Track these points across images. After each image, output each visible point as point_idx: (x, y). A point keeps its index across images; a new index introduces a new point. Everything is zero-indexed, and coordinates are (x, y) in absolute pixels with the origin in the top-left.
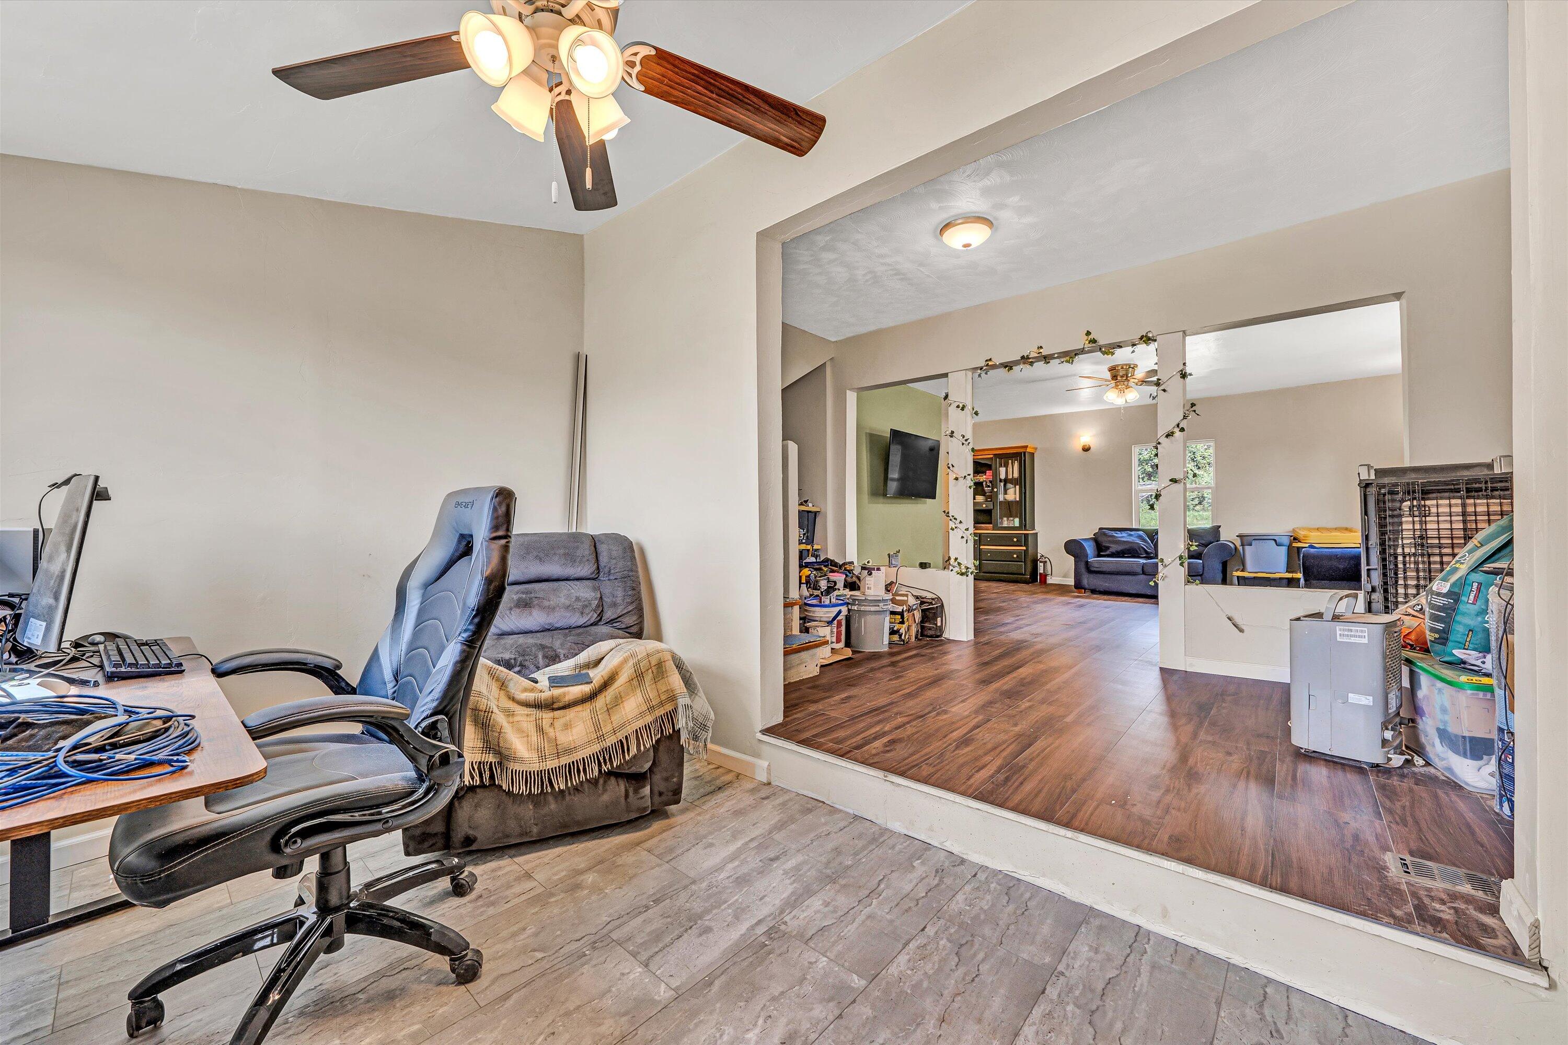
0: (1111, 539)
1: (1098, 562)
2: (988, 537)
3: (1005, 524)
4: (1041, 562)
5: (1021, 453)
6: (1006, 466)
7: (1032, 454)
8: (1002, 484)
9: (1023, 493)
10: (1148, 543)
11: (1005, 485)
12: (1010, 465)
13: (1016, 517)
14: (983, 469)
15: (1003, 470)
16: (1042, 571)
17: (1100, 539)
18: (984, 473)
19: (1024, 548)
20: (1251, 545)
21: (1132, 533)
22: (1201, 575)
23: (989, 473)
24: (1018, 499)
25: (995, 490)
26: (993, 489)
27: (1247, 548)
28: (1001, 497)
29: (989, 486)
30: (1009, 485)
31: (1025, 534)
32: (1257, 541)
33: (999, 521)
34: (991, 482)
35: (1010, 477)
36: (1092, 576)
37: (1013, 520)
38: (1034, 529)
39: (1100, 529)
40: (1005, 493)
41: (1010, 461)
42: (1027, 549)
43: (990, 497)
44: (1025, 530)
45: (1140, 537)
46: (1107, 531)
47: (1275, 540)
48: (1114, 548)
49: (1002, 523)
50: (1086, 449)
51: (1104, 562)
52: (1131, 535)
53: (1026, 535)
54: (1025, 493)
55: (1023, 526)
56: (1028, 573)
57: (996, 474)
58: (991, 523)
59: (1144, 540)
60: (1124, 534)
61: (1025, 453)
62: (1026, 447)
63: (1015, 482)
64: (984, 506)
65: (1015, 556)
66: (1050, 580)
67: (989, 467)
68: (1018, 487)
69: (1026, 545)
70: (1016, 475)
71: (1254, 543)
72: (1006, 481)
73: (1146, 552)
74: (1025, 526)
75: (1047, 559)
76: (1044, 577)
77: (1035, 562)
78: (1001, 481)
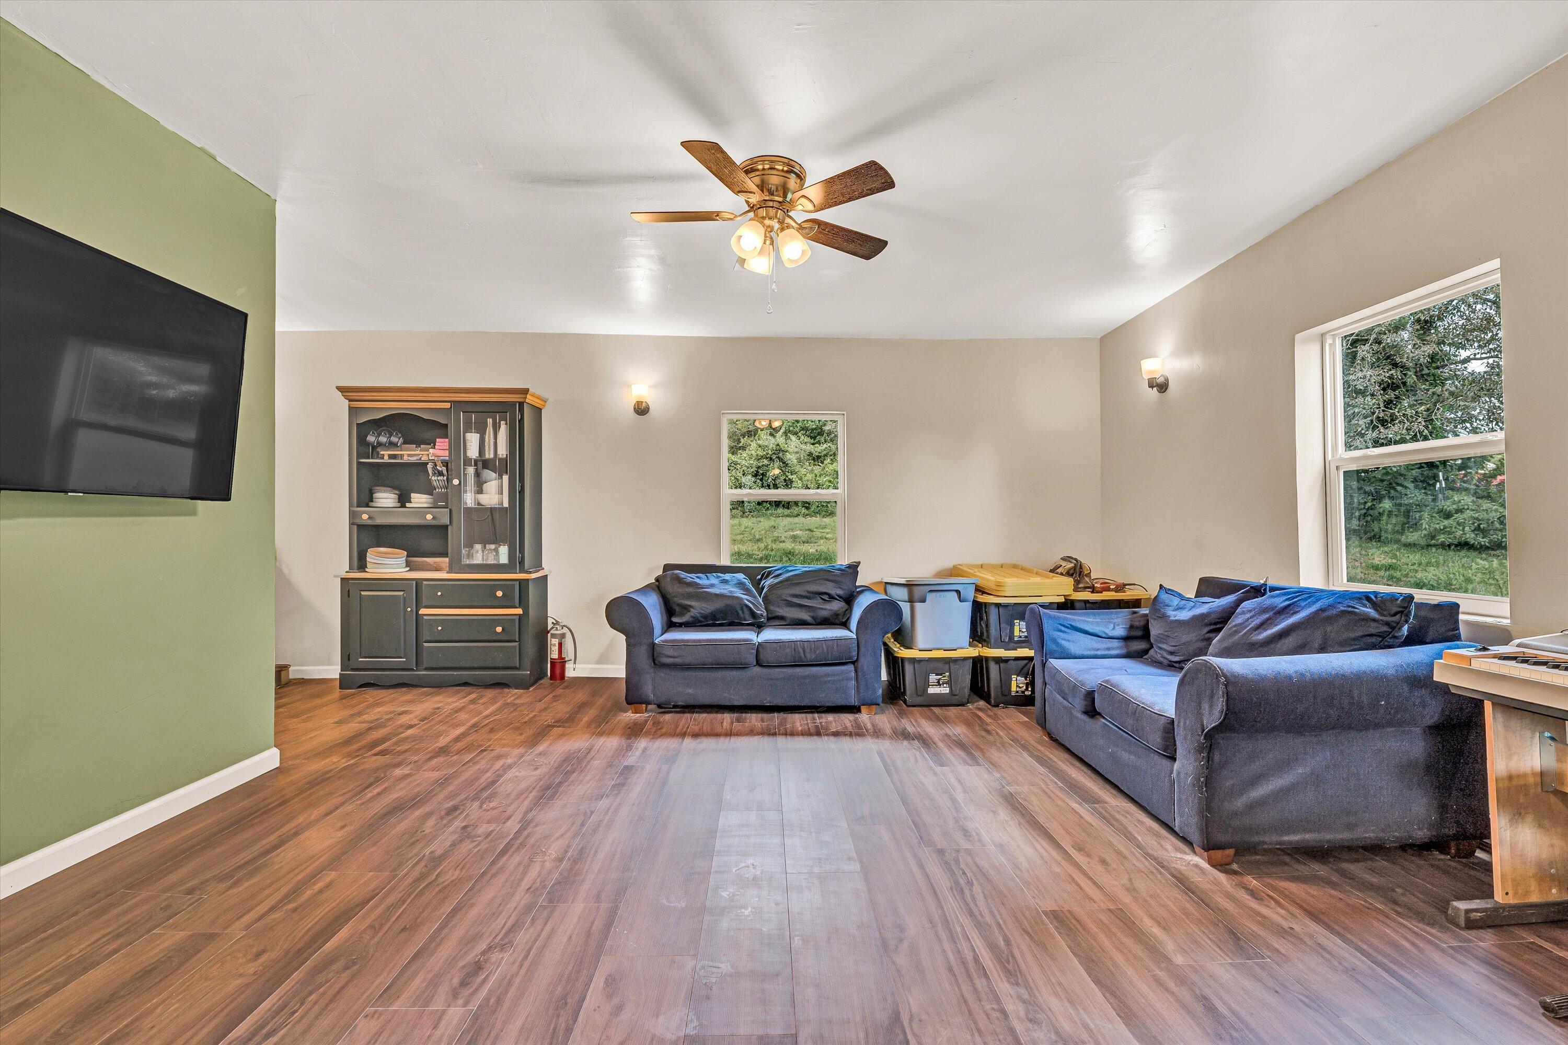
0: (690, 590)
1: (675, 643)
2: (435, 588)
3: (478, 559)
4: (553, 636)
5: (513, 404)
6: (482, 432)
7: (538, 411)
8: (471, 470)
9: (517, 493)
10: (755, 597)
11: (477, 475)
12: (490, 430)
13: (504, 542)
14: (427, 435)
15: (473, 439)
16: (555, 656)
17: (672, 589)
18: (433, 443)
19: (519, 611)
20: (923, 600)
21: (727, 576)
22: (853, 663)
23: (442, 443)
24: (506, 504)
25: (456, 482)
26: (449, 480)
27: (918, 606)
28: (469, 499)
29: (440, 474)
30: (489, 474)
31: (520, 581)
32: (933, 594)
33: (464, 551)
34: (446, 464)
35: (489, 455)
36: (662, 674)
37: (496, 550)
38: (538, 565)
39: (667, 567)
40: (480, 491)
41: (490, 421)
42: (526, 613)
43: (445, 497)
44: (523, 570)
45: (741, 585)
46: (683, 574)
47: (958, 592)
48: (699, 608)
49: (470, 556)
50: (641, 410)
51: (685, 644)
52: (725, 582)
53: (523, 584)
54: (522, 491)
55: (516, 562)
56: (527, 662)
57: (458, 446)
58: (444, 554)
59: (747, 591)
60: (713, 579)
61: (521, 405)
62: (525, 391)
63: (500, 467)
64: (429, 517)
65: (499, 629)
66: (571, 671)
67: (442, 429)
68: (506, 478)
69: (523, 602)
70: (503, 451)
71: (930, 597)
72: (484, 464)
73: (753, 614)
74: (522, 562)
75: (565, 630)
76: (559, 665)
77: (542, 634)
78: (467, 462)
